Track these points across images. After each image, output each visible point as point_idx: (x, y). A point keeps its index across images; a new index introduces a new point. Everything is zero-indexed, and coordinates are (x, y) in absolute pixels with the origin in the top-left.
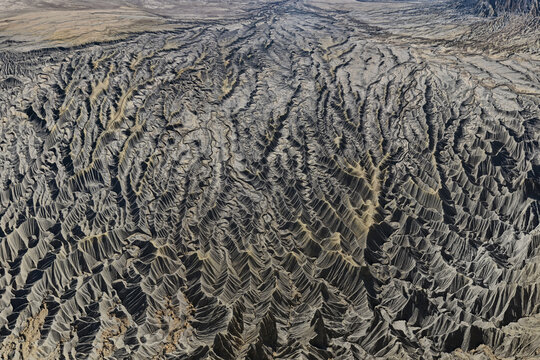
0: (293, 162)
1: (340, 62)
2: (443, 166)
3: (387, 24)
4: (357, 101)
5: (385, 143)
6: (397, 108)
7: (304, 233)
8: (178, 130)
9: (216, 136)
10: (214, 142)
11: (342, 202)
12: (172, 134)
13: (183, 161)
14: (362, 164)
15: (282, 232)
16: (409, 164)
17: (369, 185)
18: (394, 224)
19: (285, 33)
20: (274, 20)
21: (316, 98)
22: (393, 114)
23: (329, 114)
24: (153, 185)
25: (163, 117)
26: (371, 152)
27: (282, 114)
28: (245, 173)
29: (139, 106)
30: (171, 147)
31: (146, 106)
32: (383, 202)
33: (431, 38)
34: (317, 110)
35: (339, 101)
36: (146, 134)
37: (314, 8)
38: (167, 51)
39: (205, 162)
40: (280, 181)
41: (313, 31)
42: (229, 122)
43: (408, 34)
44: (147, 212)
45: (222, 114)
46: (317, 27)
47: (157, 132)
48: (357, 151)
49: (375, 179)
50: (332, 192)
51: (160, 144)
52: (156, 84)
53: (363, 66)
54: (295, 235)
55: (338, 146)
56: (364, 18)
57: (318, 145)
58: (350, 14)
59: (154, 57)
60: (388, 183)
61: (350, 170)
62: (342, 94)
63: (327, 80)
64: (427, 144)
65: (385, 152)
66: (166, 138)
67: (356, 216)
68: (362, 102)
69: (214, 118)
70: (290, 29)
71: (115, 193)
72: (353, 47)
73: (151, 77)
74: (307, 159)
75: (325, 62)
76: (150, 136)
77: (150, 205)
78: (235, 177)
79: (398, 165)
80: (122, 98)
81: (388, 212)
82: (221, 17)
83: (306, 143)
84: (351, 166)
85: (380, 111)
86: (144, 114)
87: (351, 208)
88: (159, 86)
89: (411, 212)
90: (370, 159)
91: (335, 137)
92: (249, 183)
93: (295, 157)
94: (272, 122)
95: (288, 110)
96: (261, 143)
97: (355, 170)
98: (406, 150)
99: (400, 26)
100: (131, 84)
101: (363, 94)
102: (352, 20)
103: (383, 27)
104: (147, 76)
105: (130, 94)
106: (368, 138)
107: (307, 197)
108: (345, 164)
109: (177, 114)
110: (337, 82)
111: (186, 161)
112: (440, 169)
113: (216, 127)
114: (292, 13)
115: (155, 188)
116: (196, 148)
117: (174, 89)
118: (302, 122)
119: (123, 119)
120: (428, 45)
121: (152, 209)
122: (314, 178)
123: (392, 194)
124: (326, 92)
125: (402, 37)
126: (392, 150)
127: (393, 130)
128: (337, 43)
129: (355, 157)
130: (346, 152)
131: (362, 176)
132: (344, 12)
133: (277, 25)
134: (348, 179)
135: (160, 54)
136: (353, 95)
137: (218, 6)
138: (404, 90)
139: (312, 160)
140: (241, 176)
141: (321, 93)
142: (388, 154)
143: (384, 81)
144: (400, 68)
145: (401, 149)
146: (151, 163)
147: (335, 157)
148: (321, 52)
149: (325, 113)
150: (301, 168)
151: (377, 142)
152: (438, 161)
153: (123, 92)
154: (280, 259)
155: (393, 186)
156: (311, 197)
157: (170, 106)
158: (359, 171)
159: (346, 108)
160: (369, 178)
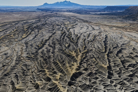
0: (48, 51)
1: (71, 27)
2: (109, 58)
3: (91, 20)
4: (76, 36)
5: (86, 47)
6: (92, 40)
7: (46, 74)
11: (64, 62)
14: (75, 52)
15: (38, 73)
16: (94, 54)
17: (76, 58)
18: (84, 72)
19: (52, 21)
20: (48, 18)
21: (61, 35)
22: (90, 41)
23: (65, 39)
26: (79, 49)
27: (47, 39)
28: (27, 57)
32: (81, 64)
33: (110, 25)
34: (61, 38)
35: (70, 36)
37: (63, 16)
40: (42, 57)
41: (62, 20)
43: (100, 23)
46: (64, 20)
48: (74, 48)
49: (79, 57)
50: (62, 59)
53: (80, 29)
54: (43, 74)
55: (67, 47)
56: (82, 18)
57: (60, 46)
58: (77, 17)
60: (84, 58)
61: (70, 53)
62: (71, 34)
63: (66, 31)
64: (104, 51)
65: (85, 49)
67: (69, 68)
68: (78, 37)
70: (54, 20)
72: (77, 24)
74: (54, 50)
75: (65, 27)
79: (90, 54)
81: (82, 67)
82: (25, 19)
83: (55, 46)
84: (70, 52)
85: (85, 39)
87: (68, 65)
89: (92, 69)
90: (79, 51)
91: (66, 44)
92: (28, 59)
93: (50, 49)
94: (43, 41)
95: (49, 38)
96: (37, 47)
97: (72, 53)
98: (94, 50)
99: (96, 21)
101: (79, 35)
102: (77, 18)
103: (89, 20)
106: (79, 45)
107: (52, 61)
108: (68, 51)
110: (69, 32)
112: (108, 59)
114: (55, 17)
118: (54, 41)
120: (108, 26)
122: (56, 55)
123: (85, 62)
124: (65, 33)
125: (97, 23)
126: (88, 49)
127: (89, 45)
128: (71, 23)
129: (73, 49)
130: (70, 48)
131: (74, 55)
132: (75, 17)
133: (49, 20)
134: (69, 56)
136: (75, 35)
137: (25, 17)
138: (96, 36)
139: (56, 50)
140: (25, 58)
141: (63, 34)
142: (86, 50)
143: (88, 33)
144: (94, 31)
145: (91, 50)
147: (65, 50)
148: (65, 25)
149: (64, 38)
150: (52, 52)
151: (82, 47)
152: (108, 56)
154: (34, 84)
155: (86, 59)
156: (53, 60)
158: (74, 54)
159: (72, 37)
160: (77, 56)
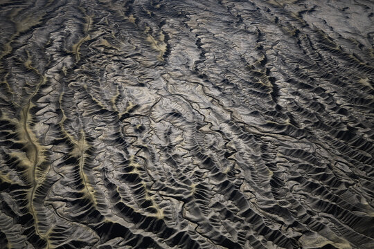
8: (136, 112)
9: (191, 98)
10: (194, 105)
12: (133, 121)
13: (174, 140)
24: (165, 189)
25: (103, 112)
29: (55, 121)
30: (145, 134)
31: (67, 114)
36: (96, 143)
38: (27, 32)
39: (205, 129)
42: (193, 78)
44: (191, 226)
45: (179, 74)
47: (110, 131)
51: (129, 140)
52: (54, 81)
59: (14, 49)
66: (130, 130)
69: (172, 81)
71: (117, 239)
73: (39, 77)
76: (104, 141)
77: (188, 215)
78: (258, 132)
80: (21, 130)
86: (73, 124)
88: (60, 81)
100: (16, 104)
104: (30, 79)
105: (29, 117)
109: (119, 98)
111: (179, 138)
113: (183, 89)
115: (172, 191)
116: (178, 120)
117: (85, 73)
119: (47, 153)
121: (195, 218)
135: (21, 40)
146: (139, 169)
153: (14, 121)
157: (102, 95)
